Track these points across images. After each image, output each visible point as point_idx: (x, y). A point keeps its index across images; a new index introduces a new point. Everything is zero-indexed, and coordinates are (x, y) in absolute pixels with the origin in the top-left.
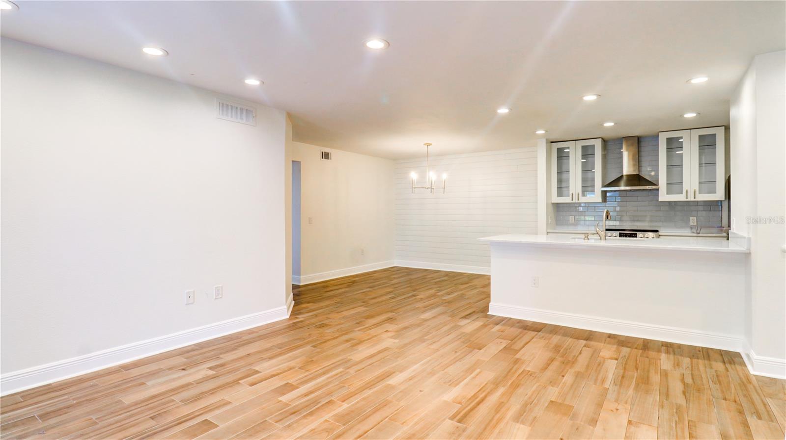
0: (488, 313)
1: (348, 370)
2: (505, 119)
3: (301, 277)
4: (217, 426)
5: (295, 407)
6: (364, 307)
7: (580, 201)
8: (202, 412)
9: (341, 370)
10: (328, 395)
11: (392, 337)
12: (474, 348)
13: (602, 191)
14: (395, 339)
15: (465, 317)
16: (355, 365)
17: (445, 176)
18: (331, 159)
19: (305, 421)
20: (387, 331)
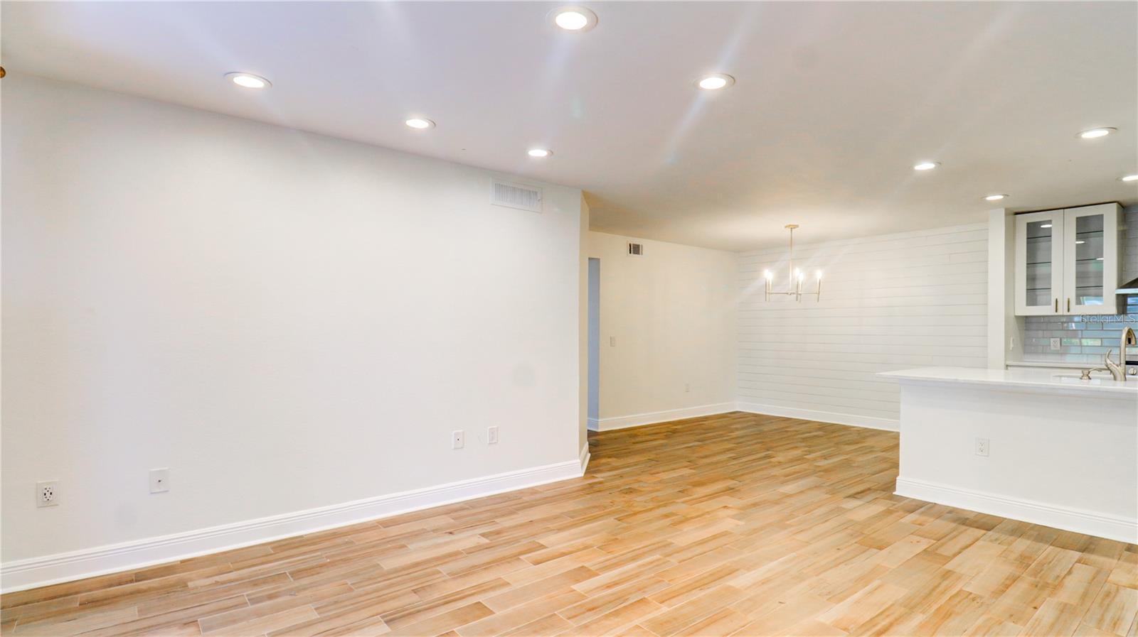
0: (894, 493)
1: (668, 559)
2: (927, 177)
3: (600, 420)
4: (492, 613)
5: (593, 601)
6: (691, 469)
7: (1072, 313)
8: (473, 591)
9: (657, 556)
10: (640, 590)
11: (733, 517)
12: (870, 547)
13: (1118, 296)
14: (739, 519)
15: (854, 496)
16: (678, 552)
17: (819, 274)
18: (642, 254)
19: (608, 622)
20: (725, 507)
